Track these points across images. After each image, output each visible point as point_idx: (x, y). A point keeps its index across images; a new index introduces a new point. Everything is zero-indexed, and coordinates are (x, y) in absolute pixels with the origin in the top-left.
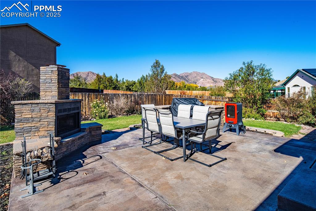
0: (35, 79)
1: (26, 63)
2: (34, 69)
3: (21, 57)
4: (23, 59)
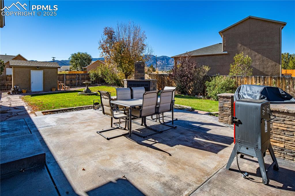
0: (258, 64)
1: (249, 51)
2: (257, 54)
3: (245, 46)
4: (247, 47)
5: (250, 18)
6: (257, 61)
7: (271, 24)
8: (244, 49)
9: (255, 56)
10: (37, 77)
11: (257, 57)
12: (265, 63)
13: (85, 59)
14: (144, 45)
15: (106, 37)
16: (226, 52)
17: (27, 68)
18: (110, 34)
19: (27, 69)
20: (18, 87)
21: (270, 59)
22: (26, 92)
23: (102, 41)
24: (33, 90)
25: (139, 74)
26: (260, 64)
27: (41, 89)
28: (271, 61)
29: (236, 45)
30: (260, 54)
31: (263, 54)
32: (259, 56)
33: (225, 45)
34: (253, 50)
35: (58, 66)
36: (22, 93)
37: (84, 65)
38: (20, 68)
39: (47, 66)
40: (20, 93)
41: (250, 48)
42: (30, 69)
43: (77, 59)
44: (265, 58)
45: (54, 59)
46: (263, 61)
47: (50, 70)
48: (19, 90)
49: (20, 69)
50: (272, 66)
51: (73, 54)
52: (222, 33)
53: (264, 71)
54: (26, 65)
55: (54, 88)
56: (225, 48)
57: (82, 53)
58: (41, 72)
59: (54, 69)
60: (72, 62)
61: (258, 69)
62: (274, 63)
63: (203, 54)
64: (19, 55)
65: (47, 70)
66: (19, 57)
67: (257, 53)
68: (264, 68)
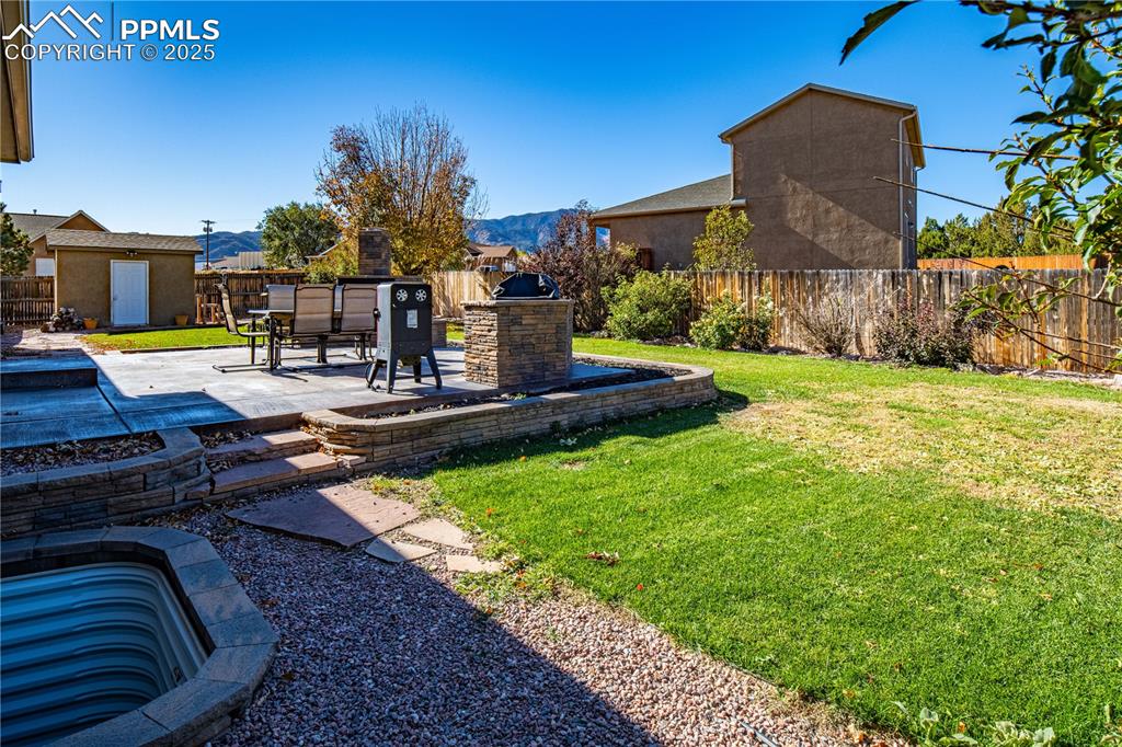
0: (834, 238)
1: (810, 196)
2: (832, 207)
3: (798, 180)
4: (804, 185)
5: (811, 91)
6: (832, 229)
7: (872, 110)
8: (795, 190)
9: (828, 211)
10: (130, 283)
11: (834, 215)
12: (858, 234)
13: (318, 228)
14: (465, 180)
15: (338, 158)
16: (742, 202)
17: (99, 255)
18: (352, 148)
19: (98, 257)
20: (72, 310)
21: (872, 223)
22: (97, 327)
23: (327, 172)
24: (117, 321)
25: (370, 261)
26: (840, 240)
27: (143, 319)
28: (872, 228)
29: (775, 180)
30: (841, 205)
31: (849, 207)
32: (838, 212)
33: (740, 178)
34: (820, 193)
35: (195, 249)
36: (85, 328)
37: (314, 249)
38: (78, 254)
39: (159, 247)
40: (79, 327)
41: (812, 188)
42: (108, 255)
43: (287, 227)
44: (855, 219)
45: (210, 225)
46: (850, 228)
47: (171, 260)
48: (76, 320)
49: (79, 258)
50: (876, 244)
51: (273, 208)
52: (728, 137)
53: (852, 260)
54: (96, 244)
55: (184, 314)
56: (739, 187)
57: (307, 206)
58: (143, 267)
59: (183, 258)
60: (269, 237)
61: (836, 253)
62: (881, 235)
63: (672, 208)
64: (81, 215)
65: (162, 260)
66: (80, 221)
67: (831, 204)
68: (852, 252)
